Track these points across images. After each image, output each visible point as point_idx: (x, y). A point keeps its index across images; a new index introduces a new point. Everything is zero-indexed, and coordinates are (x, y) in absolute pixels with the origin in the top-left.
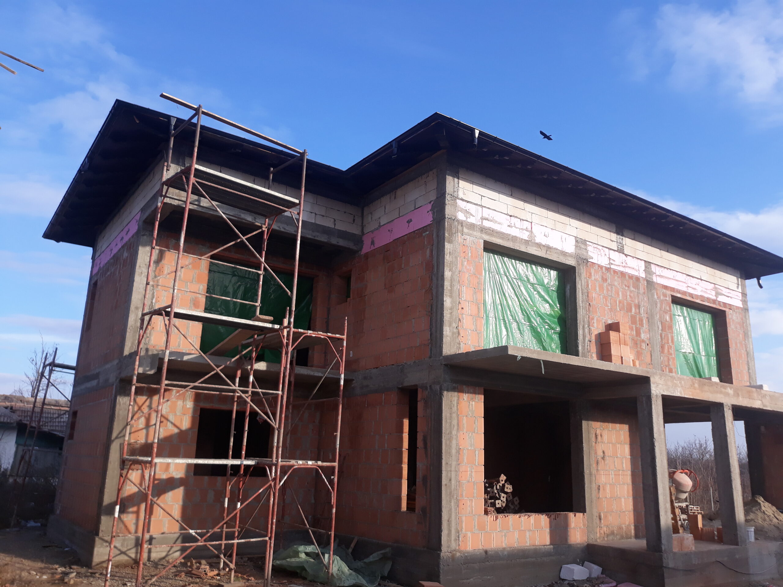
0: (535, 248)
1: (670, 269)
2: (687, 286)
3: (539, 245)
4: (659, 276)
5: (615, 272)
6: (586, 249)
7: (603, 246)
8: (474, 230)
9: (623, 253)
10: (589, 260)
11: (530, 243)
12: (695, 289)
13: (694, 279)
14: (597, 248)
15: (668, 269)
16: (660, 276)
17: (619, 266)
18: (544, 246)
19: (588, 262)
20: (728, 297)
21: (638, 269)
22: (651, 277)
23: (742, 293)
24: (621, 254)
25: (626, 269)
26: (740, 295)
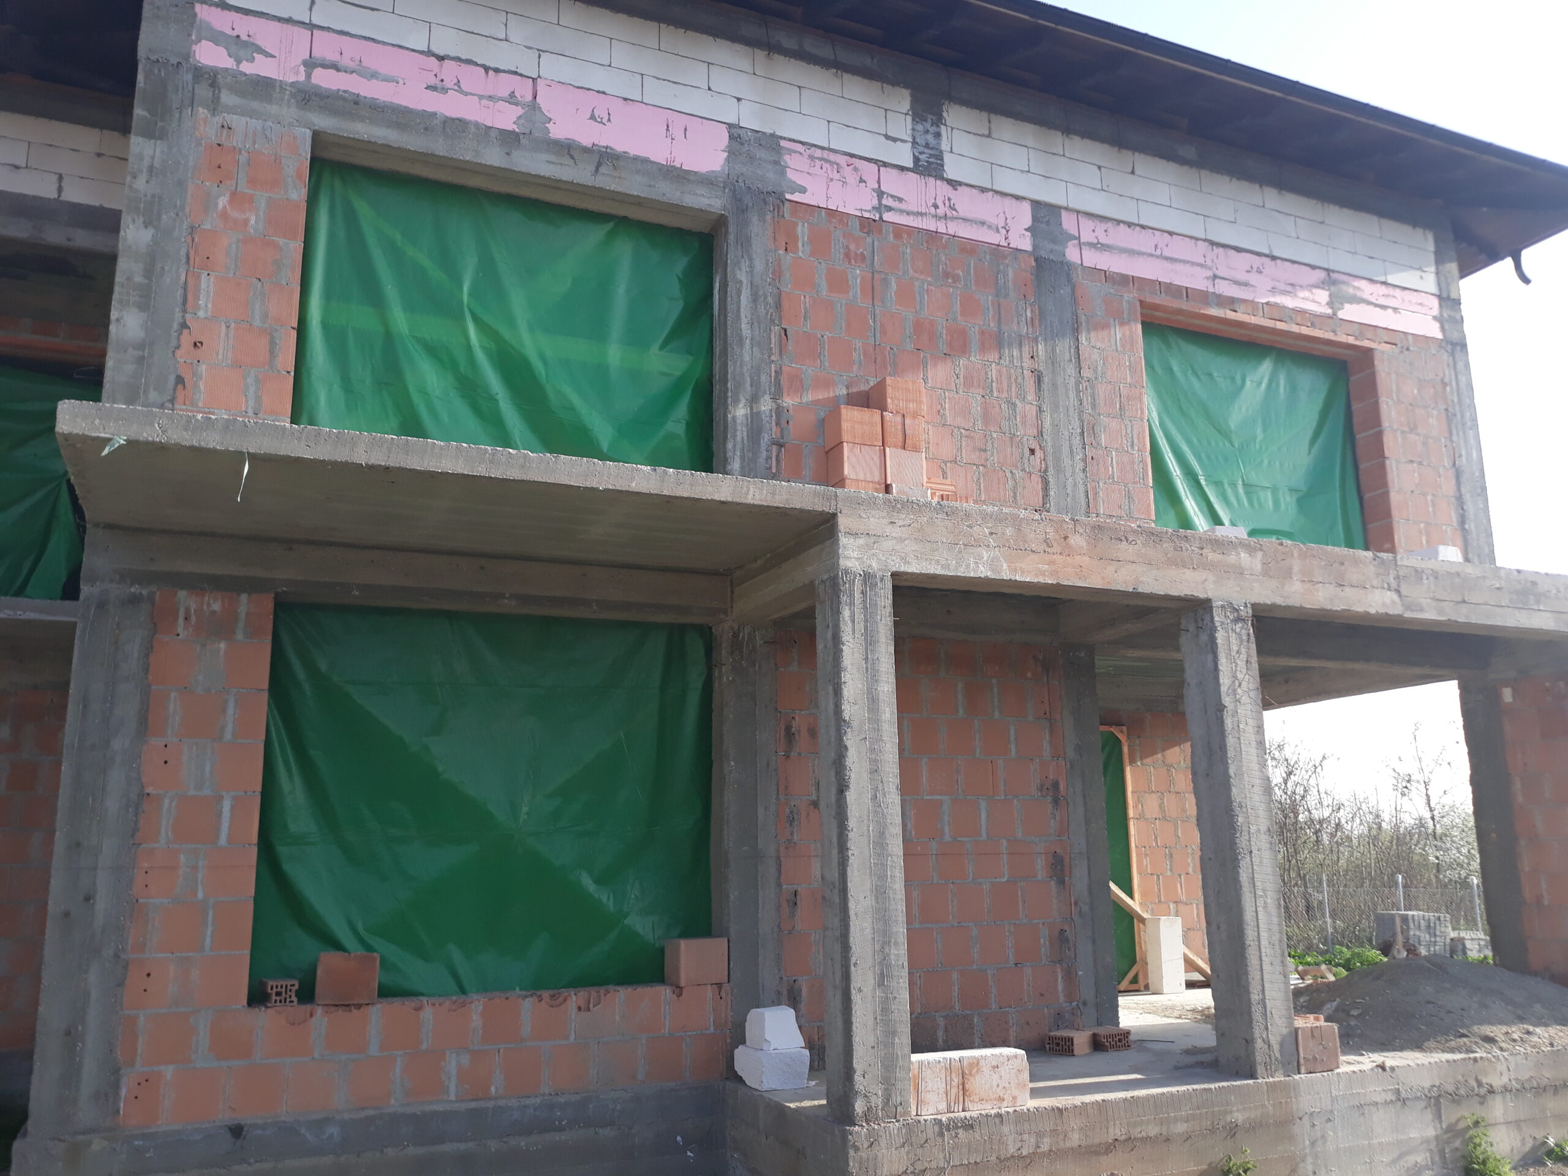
0: (545, 157)
1: (1143, 227)
2: (1210, 273)
3: (567, 149)
4: (1092, 245)
5: (900, 231)
6: (777, 163)
7: (852, 156)
8: (268, 99)
9: (942, 178)
10: (788, 196)
11: (524, 141)
12: (1246, 284)
13: (1243, 254)
14: (827, 161)
15: (1130, 225)
16: (1096, 246)
17: (921, 214)
18: (586, 150)
19: (783, 201)
20: (1384, 307)
21: (1001, 224)
22: (1057, 247)
23: (1439, 297)
24: (931, 180)
25: (950, 224)
26: (1435, 303)
